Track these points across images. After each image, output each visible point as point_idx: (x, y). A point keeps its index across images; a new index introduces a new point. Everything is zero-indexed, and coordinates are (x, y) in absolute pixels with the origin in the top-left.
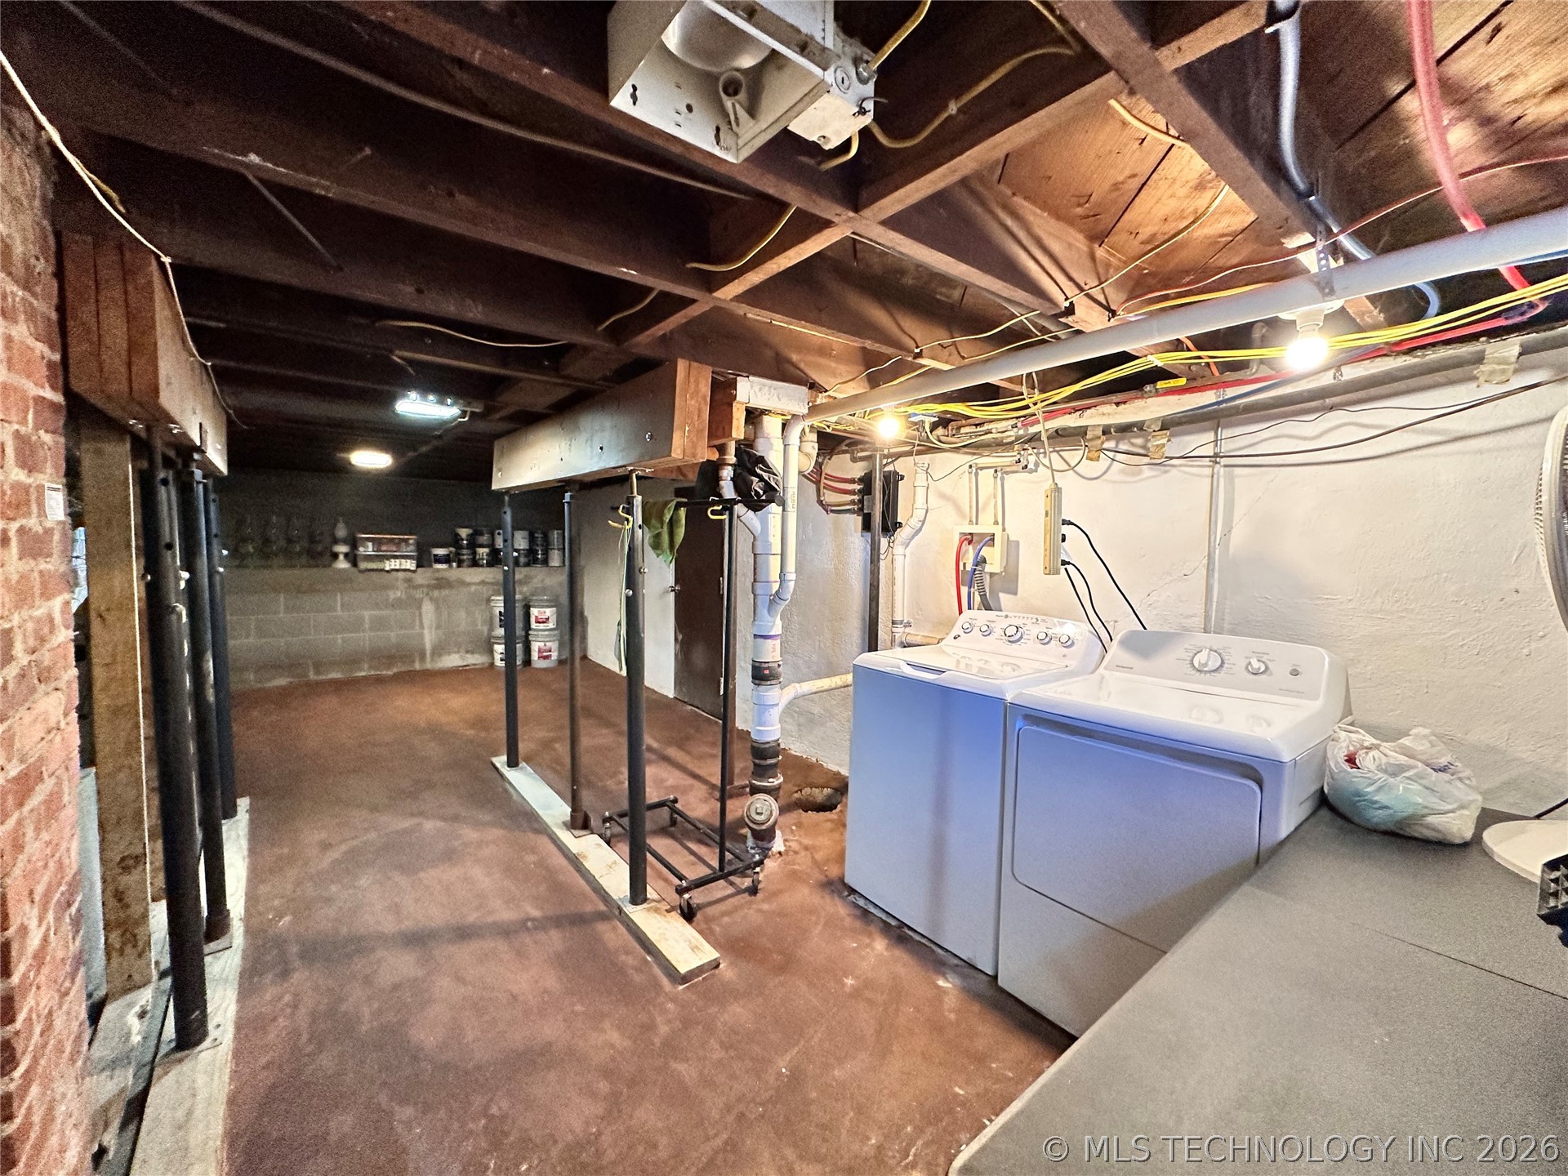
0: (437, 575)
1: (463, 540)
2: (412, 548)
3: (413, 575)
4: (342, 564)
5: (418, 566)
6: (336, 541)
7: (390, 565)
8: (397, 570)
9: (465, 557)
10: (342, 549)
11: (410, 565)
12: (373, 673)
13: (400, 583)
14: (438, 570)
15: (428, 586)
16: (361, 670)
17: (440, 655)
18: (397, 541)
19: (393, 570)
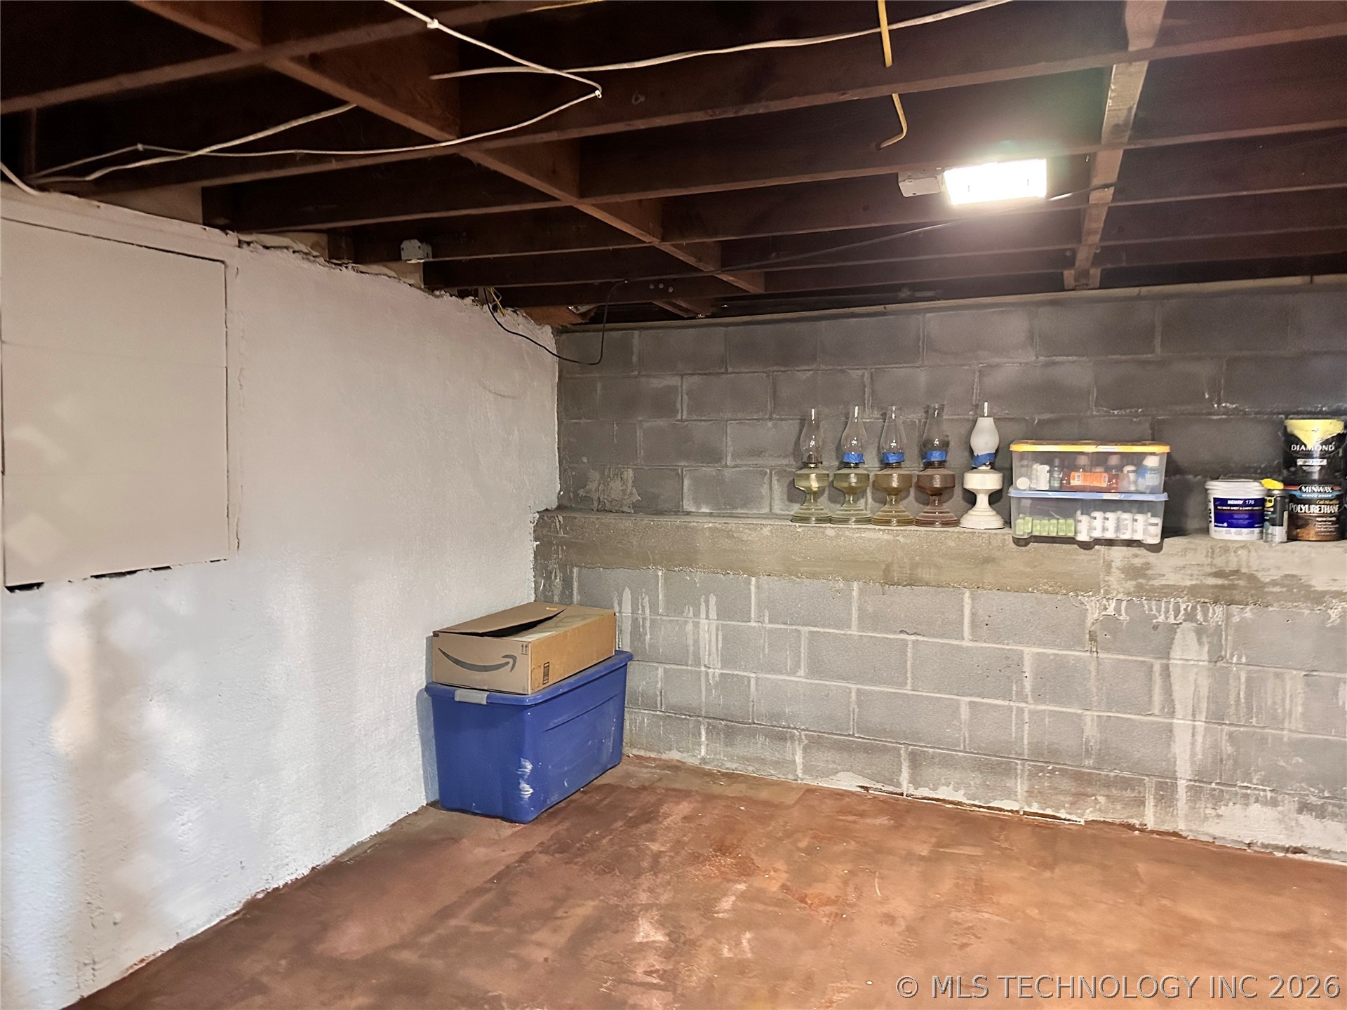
0: (1220, 562)
1: (1308, 455)
2: (1153, 479)
3: (1152, 557)
4: (982, 518)
5: (1167, 532)
6: (973, 462)
7: (1090, 526)
8: (1110, 543)
9: (1315, 509)
10: (983, 481)
11: (1147, 528)
12: (1035, 808)
13: (1115, 579)
14: (1226, 548)
15: (1193, 591)
16: (1010, 794)
17: (1217, 799)
18: (1114, 461)
19: (1098, 541)
